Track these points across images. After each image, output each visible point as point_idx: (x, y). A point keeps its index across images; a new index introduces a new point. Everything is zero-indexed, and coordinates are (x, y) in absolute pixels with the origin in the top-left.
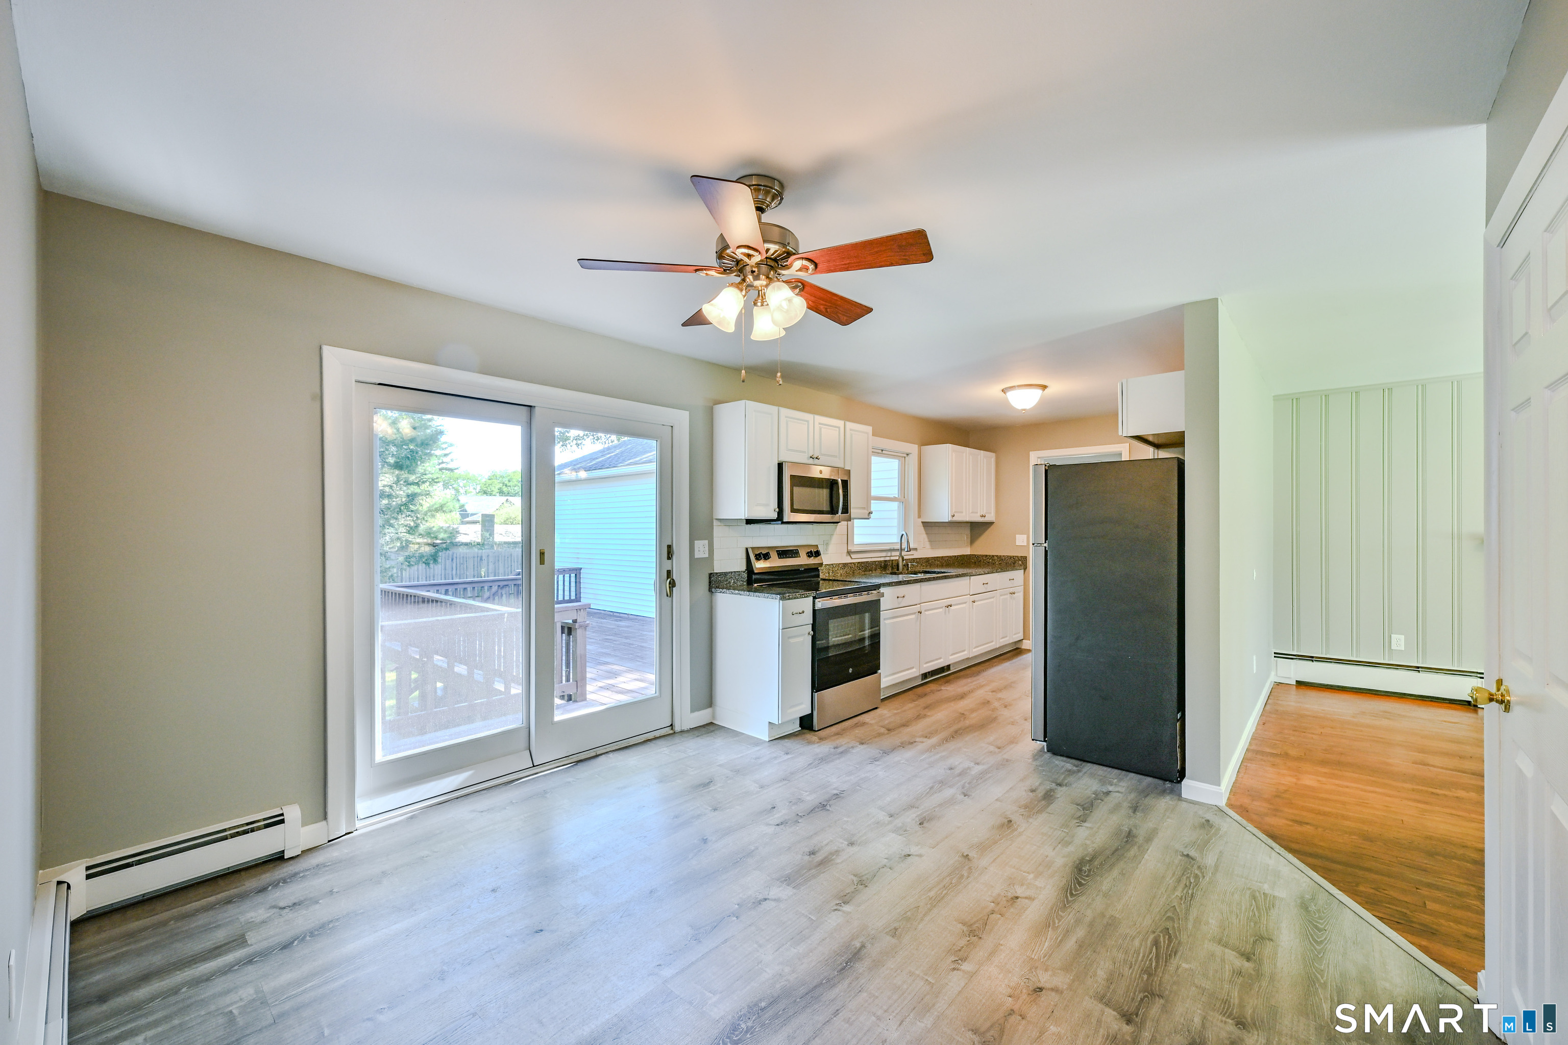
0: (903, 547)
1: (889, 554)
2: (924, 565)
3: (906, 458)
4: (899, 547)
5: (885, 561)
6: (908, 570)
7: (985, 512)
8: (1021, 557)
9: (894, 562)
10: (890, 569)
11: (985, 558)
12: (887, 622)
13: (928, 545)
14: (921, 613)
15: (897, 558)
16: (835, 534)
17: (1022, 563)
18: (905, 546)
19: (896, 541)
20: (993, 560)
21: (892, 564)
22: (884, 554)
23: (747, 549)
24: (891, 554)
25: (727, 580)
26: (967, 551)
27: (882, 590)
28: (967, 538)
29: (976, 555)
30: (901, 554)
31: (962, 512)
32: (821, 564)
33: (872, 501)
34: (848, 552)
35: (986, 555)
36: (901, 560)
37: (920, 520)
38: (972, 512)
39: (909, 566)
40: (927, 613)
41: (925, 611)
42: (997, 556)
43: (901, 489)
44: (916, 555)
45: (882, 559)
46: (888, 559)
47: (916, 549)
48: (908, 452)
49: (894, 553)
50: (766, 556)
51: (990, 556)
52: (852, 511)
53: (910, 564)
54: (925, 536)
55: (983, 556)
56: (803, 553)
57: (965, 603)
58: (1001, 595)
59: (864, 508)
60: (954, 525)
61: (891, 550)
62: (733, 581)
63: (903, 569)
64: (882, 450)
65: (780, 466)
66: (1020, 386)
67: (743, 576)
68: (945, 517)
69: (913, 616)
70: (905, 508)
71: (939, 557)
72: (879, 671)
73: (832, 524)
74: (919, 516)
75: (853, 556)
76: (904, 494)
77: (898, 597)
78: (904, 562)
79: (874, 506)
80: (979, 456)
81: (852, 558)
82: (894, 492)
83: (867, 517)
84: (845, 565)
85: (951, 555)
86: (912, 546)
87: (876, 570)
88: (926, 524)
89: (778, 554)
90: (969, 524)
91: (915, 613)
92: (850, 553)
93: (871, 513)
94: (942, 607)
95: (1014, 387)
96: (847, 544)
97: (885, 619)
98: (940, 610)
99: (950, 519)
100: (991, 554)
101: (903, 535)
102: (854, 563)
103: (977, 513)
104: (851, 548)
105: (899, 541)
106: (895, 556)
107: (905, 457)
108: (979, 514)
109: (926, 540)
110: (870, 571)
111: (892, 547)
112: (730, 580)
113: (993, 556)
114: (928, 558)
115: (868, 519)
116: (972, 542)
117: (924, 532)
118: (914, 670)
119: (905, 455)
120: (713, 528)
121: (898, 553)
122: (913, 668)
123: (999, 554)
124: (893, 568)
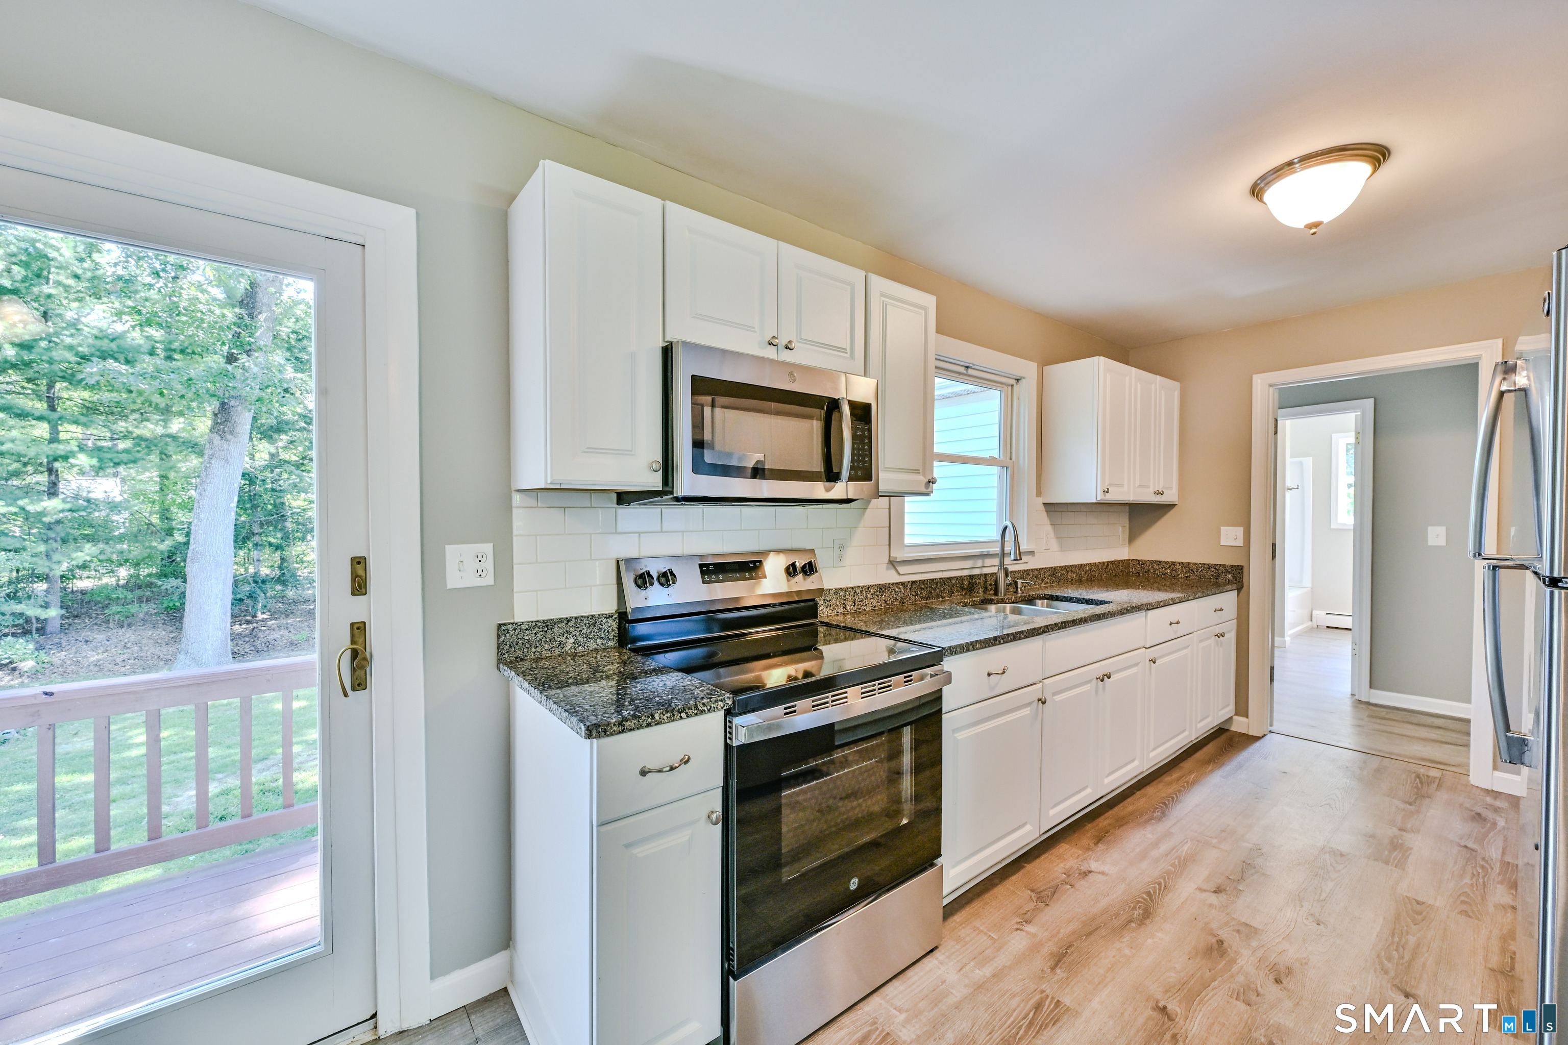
0: (1007, 549)
1: (979, 563)
2: (1047, 580)
3: (1015, 387)
4: (997, 549)
5: (971, 577)
6: (1016, 592)
7: (1161, 486)
8: (1232, 566)
9: (989, 578)
10: (981, 591)
11: (1156, 566)
12: (960, 736)
13: (1054, 544)
14: (1044, 703)
15: (995, 570)
16: (862, 525)
17: (1234, 577)
18: (1009, 547)
19: (994, 539)
20: (1172, 570)
21: (986, 581)
22: (969, 564)
23: (618, 562)
24: (983, 562)
25: (552, 640)
26: (1122, 553)
27: (948, 664)
28: (1123, 532)
29: (1139, 561)
30: (1002, 563)
31: (1122, 486)
32: (821, 591)
33: (935, 463)
34: (889, 560)
35: (1160, 562)
36: (1002, 575)
37: (1040, 500)
38: (1140, 486)
39: (1019, 586)
40: (1058, 698)
41: (1054, 694)
42: (1181, 564)
43: (1005, 442)
44: (1030, 563)
45: (966, 573)
46: (976, 572)
47: (1032, 553)
48: (1019, 374)
49: (988, 562)
50: (667, 578)
51: (1167, 563)
52: (882, 475)
53: (1020, 581)
54: (1049, 528)
55: (1153, 562)
56: (774, 566)
57: (1137, 664)
58: (1201, 641)
59: (917, 471)
60: (1104, 507)
61: (983, 556)
62: (572, 640)
63: (1007, 591)
64: (967, 367)
65: (667, 352)
66: (1308, 159)
67: (605, 627)
68: (1091, 495)
69: (1026, 711)
70: (1012, 478)
71: (1075, 566)
72: (939, 861)
73: (837, 505)
74: (1039, 493)
75: (902, 569)
76: (1011, 453)
77: (989, 675)
78: (1009, 578)
79: (939, 470)
80: (1153, 386)
81: (899, 574)
82: (991, 447)
83: (923, 489)
84: (882, 588)
85: (1097, 561)
86: (1024, 547)
87: (951, 594)
88: (1050, 507)
89: (703, 573)
90: (1127, 508)
91: (1029, 704)
92: (895, 564)
93: (932, 481)
94: (1090, 681)
95: (1290, 164)
96: (889, 545)
97: (955, 731)
98: (1087, 687)
99: (1100, 497)
100: (1170, 559)
101: (1006, 528)
102: (903, 584)
103: (1148, 487)
104: (898, 555)
105: (999, 538)
106: (991, 567)
107: (1012, 386)
108: (1152, 490)
109: (1052, 535)
110: (938, 596)
111: (985, 550)
112: (563, 639)
113: (1173, 563)
114: (1055, 569)
115: (927, 494)
116: (1132, 538)
117: (1049, 523)
118: (1028, 828)
119: (1013, 382)
120: (511, 512)
121: (996, 561)
122: (1025, 824)
123: (1185, 560)
124: (986, 590)
